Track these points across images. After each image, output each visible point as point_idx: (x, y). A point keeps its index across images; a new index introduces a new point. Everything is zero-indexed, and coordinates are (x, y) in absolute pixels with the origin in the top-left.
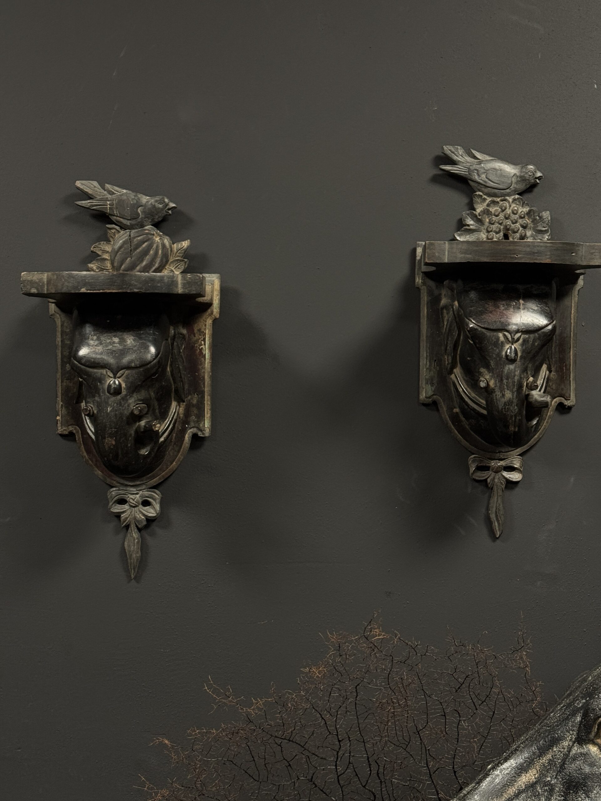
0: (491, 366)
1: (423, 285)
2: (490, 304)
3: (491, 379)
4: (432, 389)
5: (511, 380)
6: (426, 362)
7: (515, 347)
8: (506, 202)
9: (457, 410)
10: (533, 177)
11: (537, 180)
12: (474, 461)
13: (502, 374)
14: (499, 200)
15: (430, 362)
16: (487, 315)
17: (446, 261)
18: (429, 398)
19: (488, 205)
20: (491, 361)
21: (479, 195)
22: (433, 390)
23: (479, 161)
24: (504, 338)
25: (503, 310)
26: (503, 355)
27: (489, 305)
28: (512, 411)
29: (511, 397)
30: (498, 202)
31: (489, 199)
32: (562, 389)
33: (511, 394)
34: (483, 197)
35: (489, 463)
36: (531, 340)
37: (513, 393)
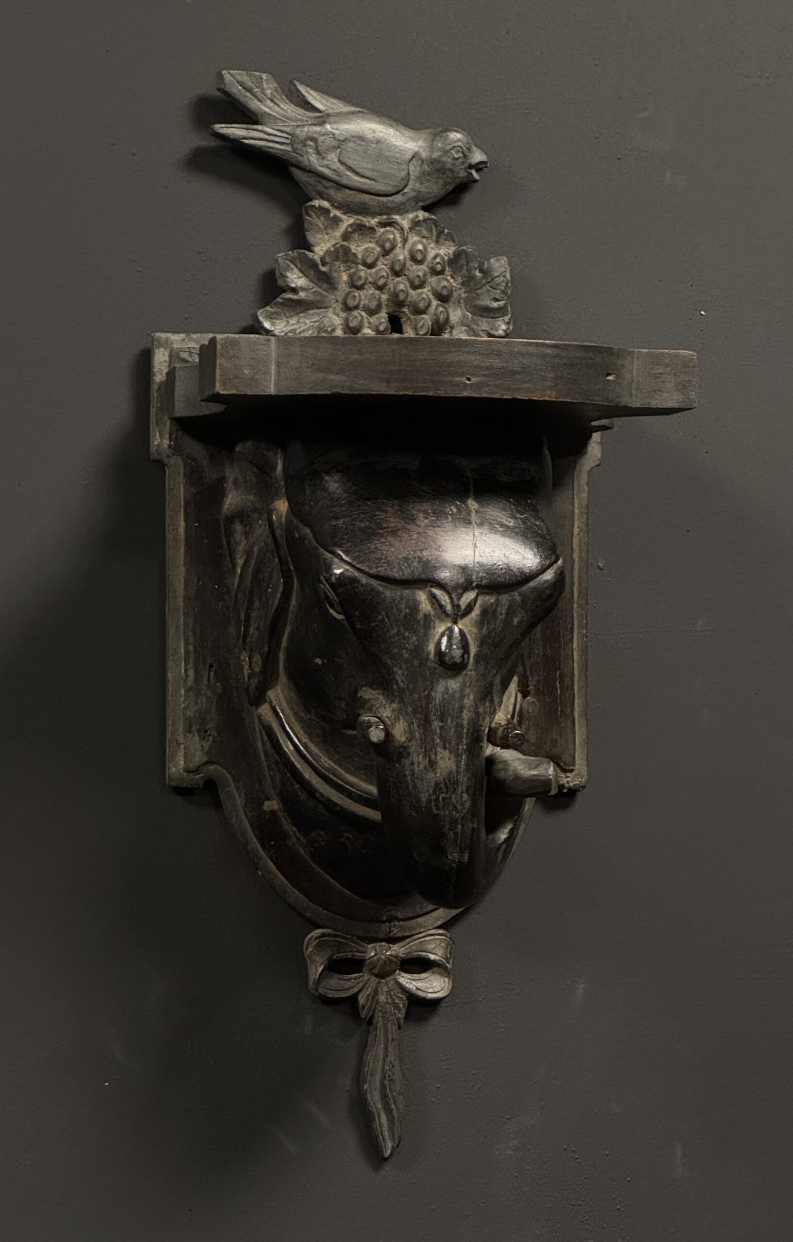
0: (397, 684)
1: (174, 454)
2: (390, 509)
3: (397, 719)
4: (202, 746)
5: (452, 722)
6: (186, 671)
7: (460, 630)
8: (392, 229)
9: (272, 805)
10: (463, 163)
11: (474, 172)
12: (321, 946)
13: (428, 704)
14: (374, 222)
15: (196, 670)
16: (383, 540)
17: (272, 390)
18: (196, 771)
19: (346, 237)
20: (395, 669)
21: (321, 208)
22: (206, 749)
23: (318, 114)
24: (432, 604)
25: (427, 526)
26: (429, 653)
27: (386, 512)
28: (455, 807)
29: (454, 768)
30: (372, 229)
31: (348, 221)
32: (554, 742)
33: (453, 759)
34: (332, 215)
35: (362, 949)
36: (503, 611)
37: (458, 756)
